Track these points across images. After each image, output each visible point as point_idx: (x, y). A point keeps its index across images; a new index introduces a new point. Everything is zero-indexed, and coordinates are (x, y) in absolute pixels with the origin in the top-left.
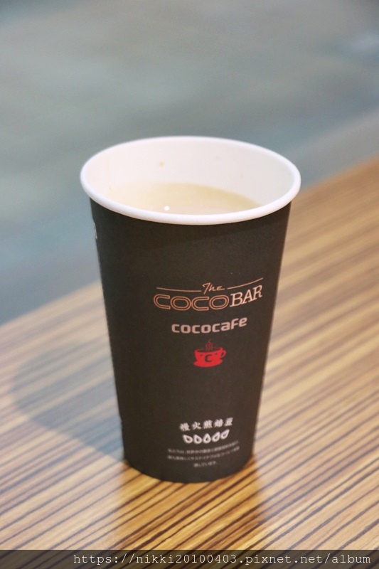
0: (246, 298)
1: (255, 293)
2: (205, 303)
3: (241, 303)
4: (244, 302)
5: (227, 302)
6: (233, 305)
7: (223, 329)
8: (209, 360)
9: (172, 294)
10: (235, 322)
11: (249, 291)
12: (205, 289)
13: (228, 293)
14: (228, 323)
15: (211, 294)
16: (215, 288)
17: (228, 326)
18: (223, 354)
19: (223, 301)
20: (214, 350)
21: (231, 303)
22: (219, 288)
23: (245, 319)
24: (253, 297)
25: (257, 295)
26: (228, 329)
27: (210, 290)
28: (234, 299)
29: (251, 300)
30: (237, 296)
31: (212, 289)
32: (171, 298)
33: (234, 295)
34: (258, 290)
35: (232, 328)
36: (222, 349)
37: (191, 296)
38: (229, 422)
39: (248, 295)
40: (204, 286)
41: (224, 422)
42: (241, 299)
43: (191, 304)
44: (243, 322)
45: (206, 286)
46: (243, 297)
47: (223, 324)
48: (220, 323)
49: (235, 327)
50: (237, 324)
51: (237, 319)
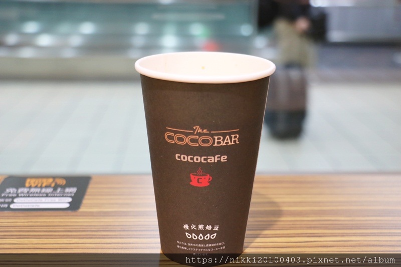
0: (225, 141)
1: (233, 139)
2: (196, 141)
3: (221, 144)
4: (224, 144)
5: (211, 142)
6: (216, 145)
7: (209, 161)
8: (200, 182)
9: (175, 132)
10: (218, 157)
11: (228, 137)
12: (195, 130)
13: (212, 135)
14: (213, 158)
15: (200, 134)
16: (203, 131)
17: (212, 160)
18: (209, 179)
19: (208, 141)
20: (203, 175)
21: (214, 143)
22: (205, 131)
23: (226, 157)
24: (231, 142)
25: (235, 141)
26: (213, 161)
27: (199, 131)
28: (216, 141)
29: (230, 144)
30: (218, 139)
31: (200, 131)
32: (175, 135)
33: (216, 138)
34: (235, 137)
35: (216, 161)
36: (209, 175)
37: (187, 134)
38: (216, 228)
39: (227, 140)
40: (194, 128)
41: (213, 228)
42: (222, 142)
43: (187, 140)
44: (224, 159)
45: (196, 128)
46: (223, 140)
47: (209, 157)
48: (207, 156)
49: (218, 161)
50: (219, 159)
51: (219, 156)
